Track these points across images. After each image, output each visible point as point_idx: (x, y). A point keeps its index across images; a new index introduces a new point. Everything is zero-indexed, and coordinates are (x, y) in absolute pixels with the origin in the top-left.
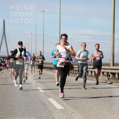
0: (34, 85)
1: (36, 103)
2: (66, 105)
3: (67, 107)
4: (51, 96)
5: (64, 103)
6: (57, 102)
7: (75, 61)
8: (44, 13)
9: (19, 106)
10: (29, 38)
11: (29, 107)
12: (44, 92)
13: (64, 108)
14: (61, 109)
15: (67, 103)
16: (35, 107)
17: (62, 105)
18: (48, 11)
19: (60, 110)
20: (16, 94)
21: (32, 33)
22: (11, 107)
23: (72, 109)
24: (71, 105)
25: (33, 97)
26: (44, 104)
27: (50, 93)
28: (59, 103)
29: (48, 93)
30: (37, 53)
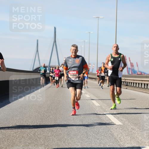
0: (89, 98)
1: (91, 117)
2: (125, 120)
3: (126, 122)
4: (108, 110)
5: (122, 119)
6: (114, 117)
7: (131, 72)
8: (98, 19)
9: (73, 120)
10: (81, 46)
11: (84, 122)
12: (99, 106)
13: (122, 124)
14: (120, 125)
15: (125, 119)
16: (91, 121)
17: (121, 121)
18: (102, 18)
19: (118, 125)
20: (70, 107)
21: (85, 41)
22: (65, 121)
23: (132, 125)
24: (130, 121)
25: (88, 111)
26: (100, 118)
27: (107, 107)
28: (116, 118)
29: (104, 107)
30: (90, 63)
